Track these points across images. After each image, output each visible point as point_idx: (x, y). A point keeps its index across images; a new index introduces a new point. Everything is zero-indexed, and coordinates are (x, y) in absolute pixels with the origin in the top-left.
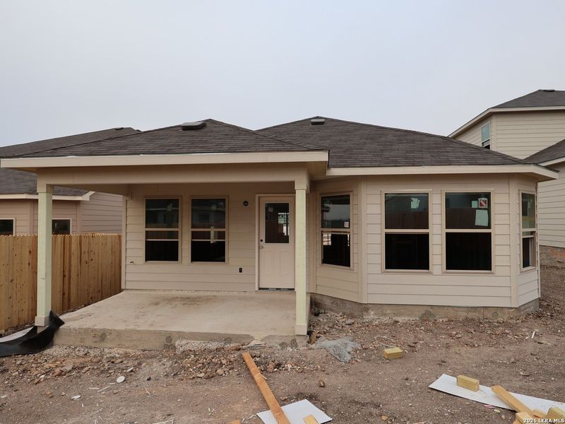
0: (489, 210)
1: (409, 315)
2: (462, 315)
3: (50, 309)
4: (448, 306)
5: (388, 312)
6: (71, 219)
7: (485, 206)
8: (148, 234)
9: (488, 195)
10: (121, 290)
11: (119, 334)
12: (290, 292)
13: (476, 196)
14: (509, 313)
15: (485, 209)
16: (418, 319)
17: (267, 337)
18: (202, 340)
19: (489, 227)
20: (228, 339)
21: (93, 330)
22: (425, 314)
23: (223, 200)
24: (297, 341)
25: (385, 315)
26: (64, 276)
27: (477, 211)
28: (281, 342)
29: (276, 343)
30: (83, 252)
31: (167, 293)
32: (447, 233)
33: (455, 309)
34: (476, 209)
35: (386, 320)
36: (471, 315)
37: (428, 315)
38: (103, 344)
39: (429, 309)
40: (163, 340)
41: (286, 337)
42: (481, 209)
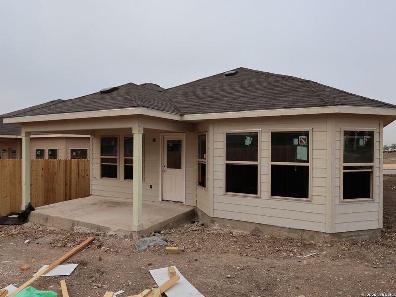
0: (308, 146)
1: (243, 229)
2: (285, 234)
3: (29, 202)
4: (273, 226)
5: (228, 225)
6: (88, 149)
7: (305, 143)
8: (103, 160)
9: (307, 133)
10: (89, 195)
11: (53, 219)
13: (297, 134)
14: (324, 237)
15: (304, 146)
16: (249, 233)
17: (117, 230)
19: (307, 161)
22: (255, 230)
24: (133, 235)
25: (226, 227)
26: (66, 184)
27: (298, 147)
28: (125, 234)
29: (122, 234)
30: (80, 170)
31: (112, 199)
32: (272, 165)
33: (279, 228)
34: (297, 145)
35: (225, 231)
36: (291, 235)
37: (257, 230)
38: (47, 224)
39: (258, 226)
40: (71, 225)
41: (127, 231)
42: (301, 145)
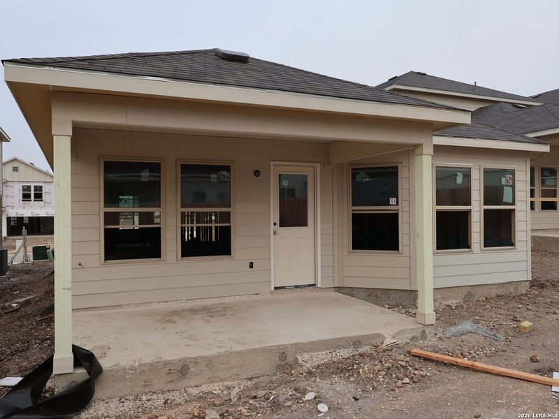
0: (513, 187)
1: (456, 298)
4: (484, 285)
7: (511, 183)
8: (107, 218)
9: (512, 172)
11: (210, 361)
12: (312, 288)
14: (525, 286)
15: (511, 186)
16: (461, 301)
17: (398, 332)
18: (325, 350)
19: (513, 204)
20: (357, 342)
21: (166, 364)
22: (467, 295)
23: (228, 169)
24: (427, 332)
28: (411, 336)
29: (407, 338)
32: (485, 210)
34: (504, 186)
35: (438, 305)
38: (184, 383)
39: (470, 289)
40: (275, 359)
41: (416, 329)
42: (508, 186)
